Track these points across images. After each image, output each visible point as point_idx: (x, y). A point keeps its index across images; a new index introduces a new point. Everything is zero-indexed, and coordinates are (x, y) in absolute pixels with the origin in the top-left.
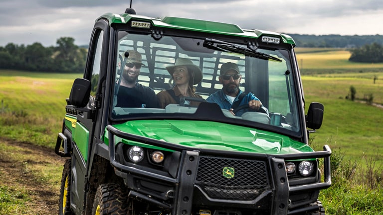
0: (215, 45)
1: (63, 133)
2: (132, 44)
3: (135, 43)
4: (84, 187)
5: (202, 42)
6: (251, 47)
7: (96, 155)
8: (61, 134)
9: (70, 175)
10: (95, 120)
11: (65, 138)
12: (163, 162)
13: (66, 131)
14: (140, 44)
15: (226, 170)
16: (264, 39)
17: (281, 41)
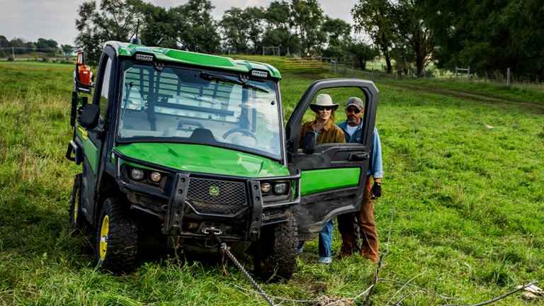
0: (210, 77)
1: (74, 140)
2: (139, 72)
3: (141, 71)
4: (93, 197)
5: (198, 74)
6: (242, 79)
7: (104, 172)
8: (72, 142)
9: (81, 187)
10: (103, 141)
11: (75, 147)
12: (160, 181)
13: (77, 138)
14: (146, 72)
15: (212, 189)
16: (254, 73)
17: (269, 74)
